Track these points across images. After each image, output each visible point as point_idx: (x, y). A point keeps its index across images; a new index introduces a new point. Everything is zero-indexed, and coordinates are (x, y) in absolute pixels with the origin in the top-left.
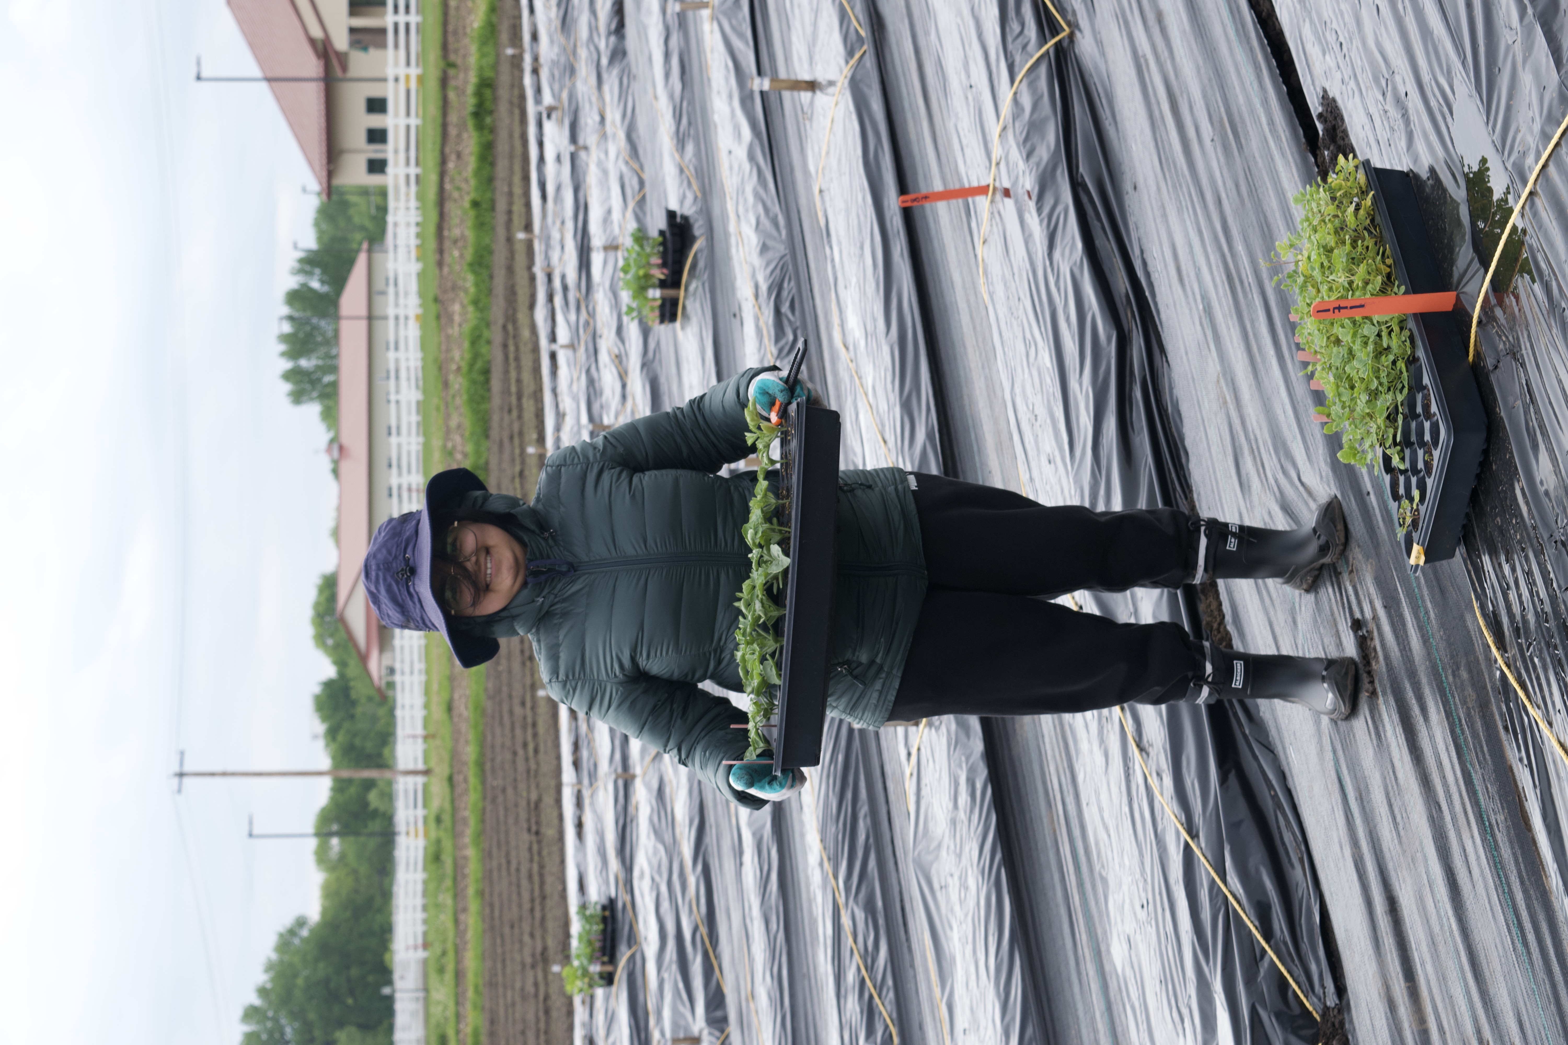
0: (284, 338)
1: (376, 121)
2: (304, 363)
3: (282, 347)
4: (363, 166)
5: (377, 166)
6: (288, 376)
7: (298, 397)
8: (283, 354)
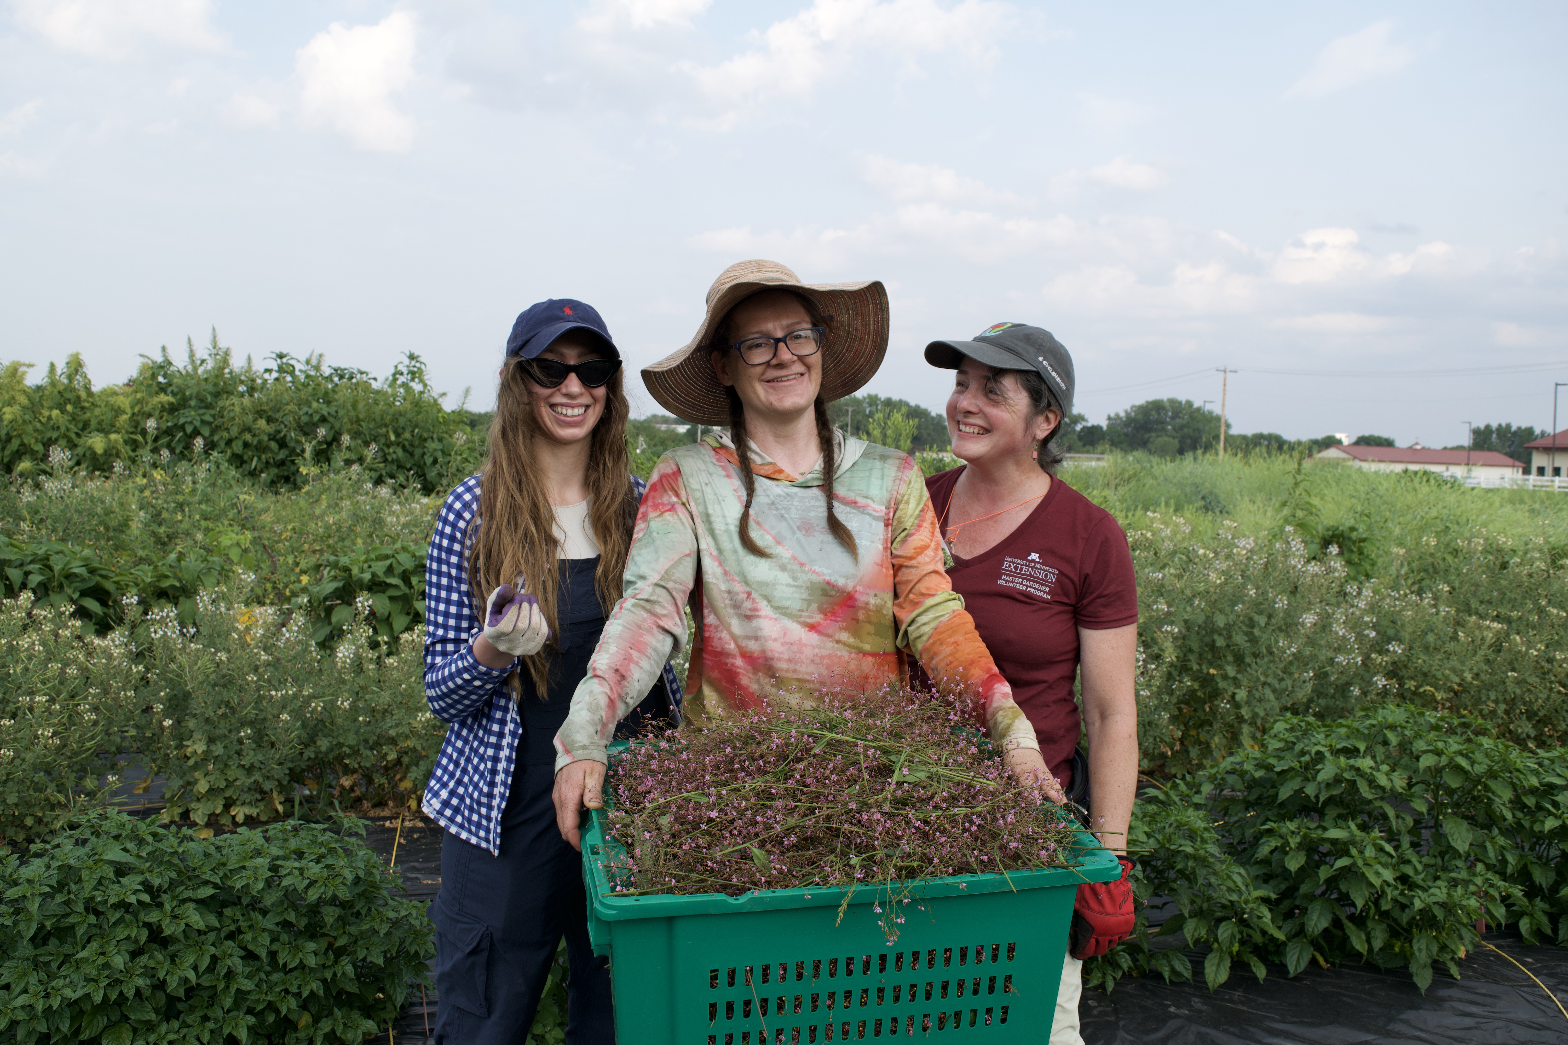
0: (1508, 426)
1: (1549, 471)
2: (1494, 436)
3: (1504, 425)
4: (1541, 465)
5: (1541, 471)
6: (1488, 427)
7: (1477, 432)
8: (1500, 425)
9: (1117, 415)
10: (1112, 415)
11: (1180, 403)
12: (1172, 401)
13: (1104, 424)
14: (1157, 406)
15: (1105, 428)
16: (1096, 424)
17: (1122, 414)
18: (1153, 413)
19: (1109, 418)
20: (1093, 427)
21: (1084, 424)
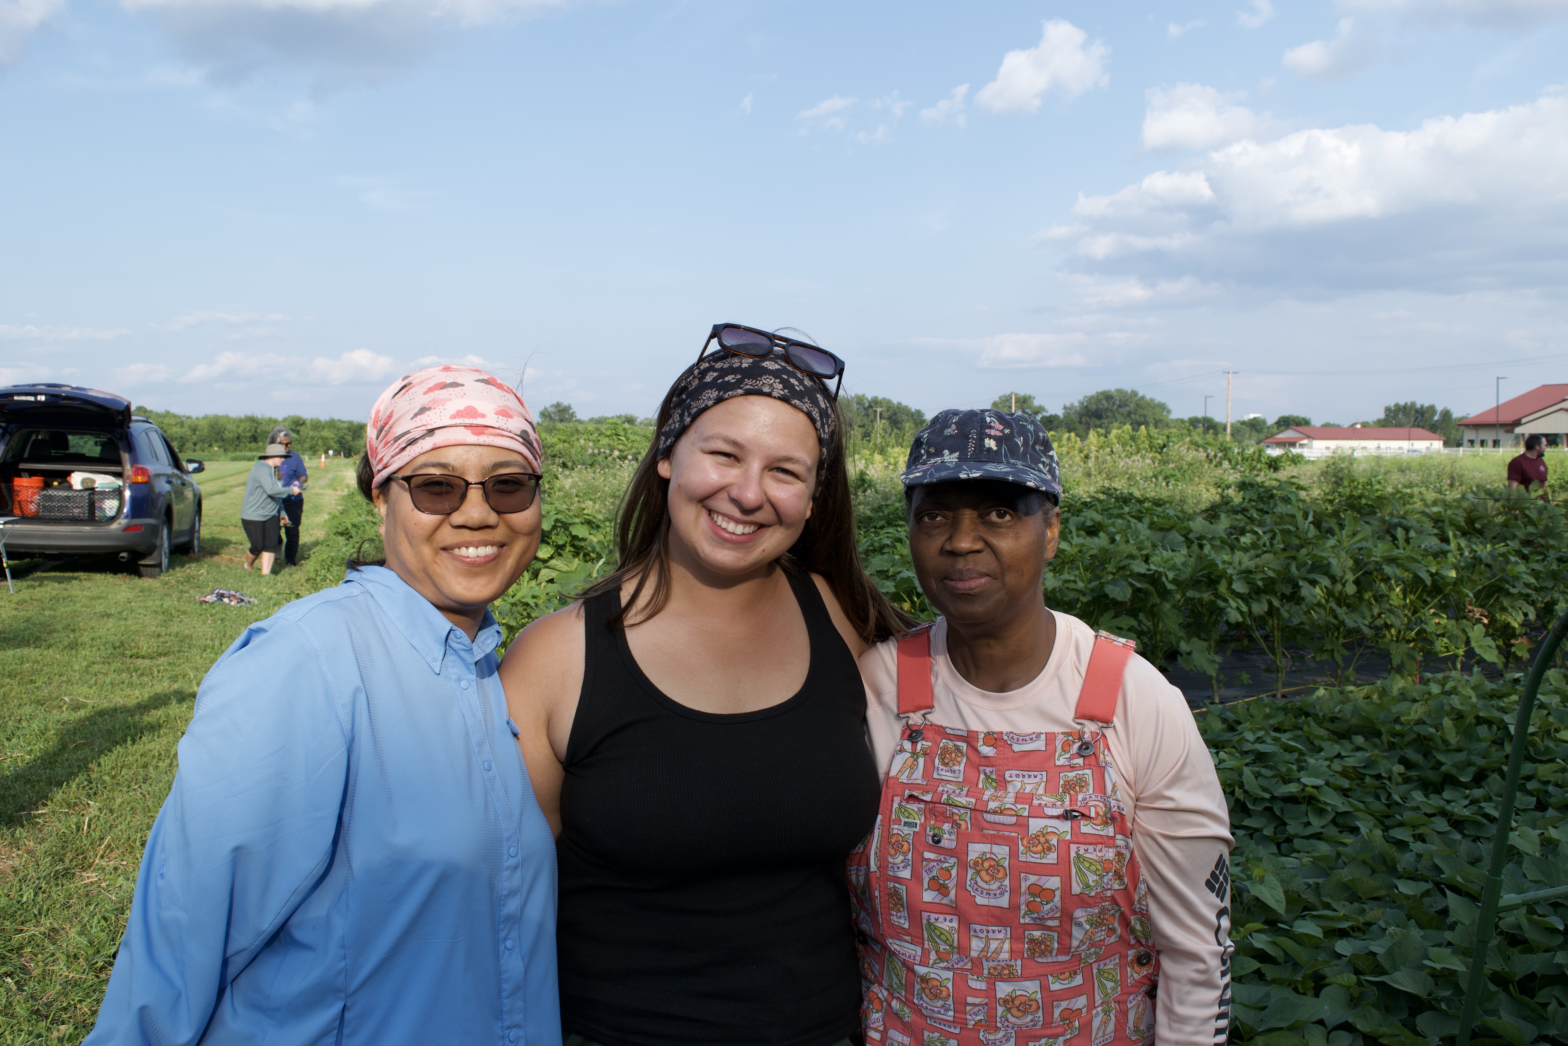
5: (1471, 443)
9: (1072, 405)
10: (1068, 405)
11: (1127, 392)
12: (1119, 391)
13: (1060, 413)
14: (1107, 396)
15: (1062, 416)
16: (1053, 413)
17: (1076, 404)
18: (1104, 402)
19: (1065, 408)
20: (1051, 416)
21: (1044, 414)
